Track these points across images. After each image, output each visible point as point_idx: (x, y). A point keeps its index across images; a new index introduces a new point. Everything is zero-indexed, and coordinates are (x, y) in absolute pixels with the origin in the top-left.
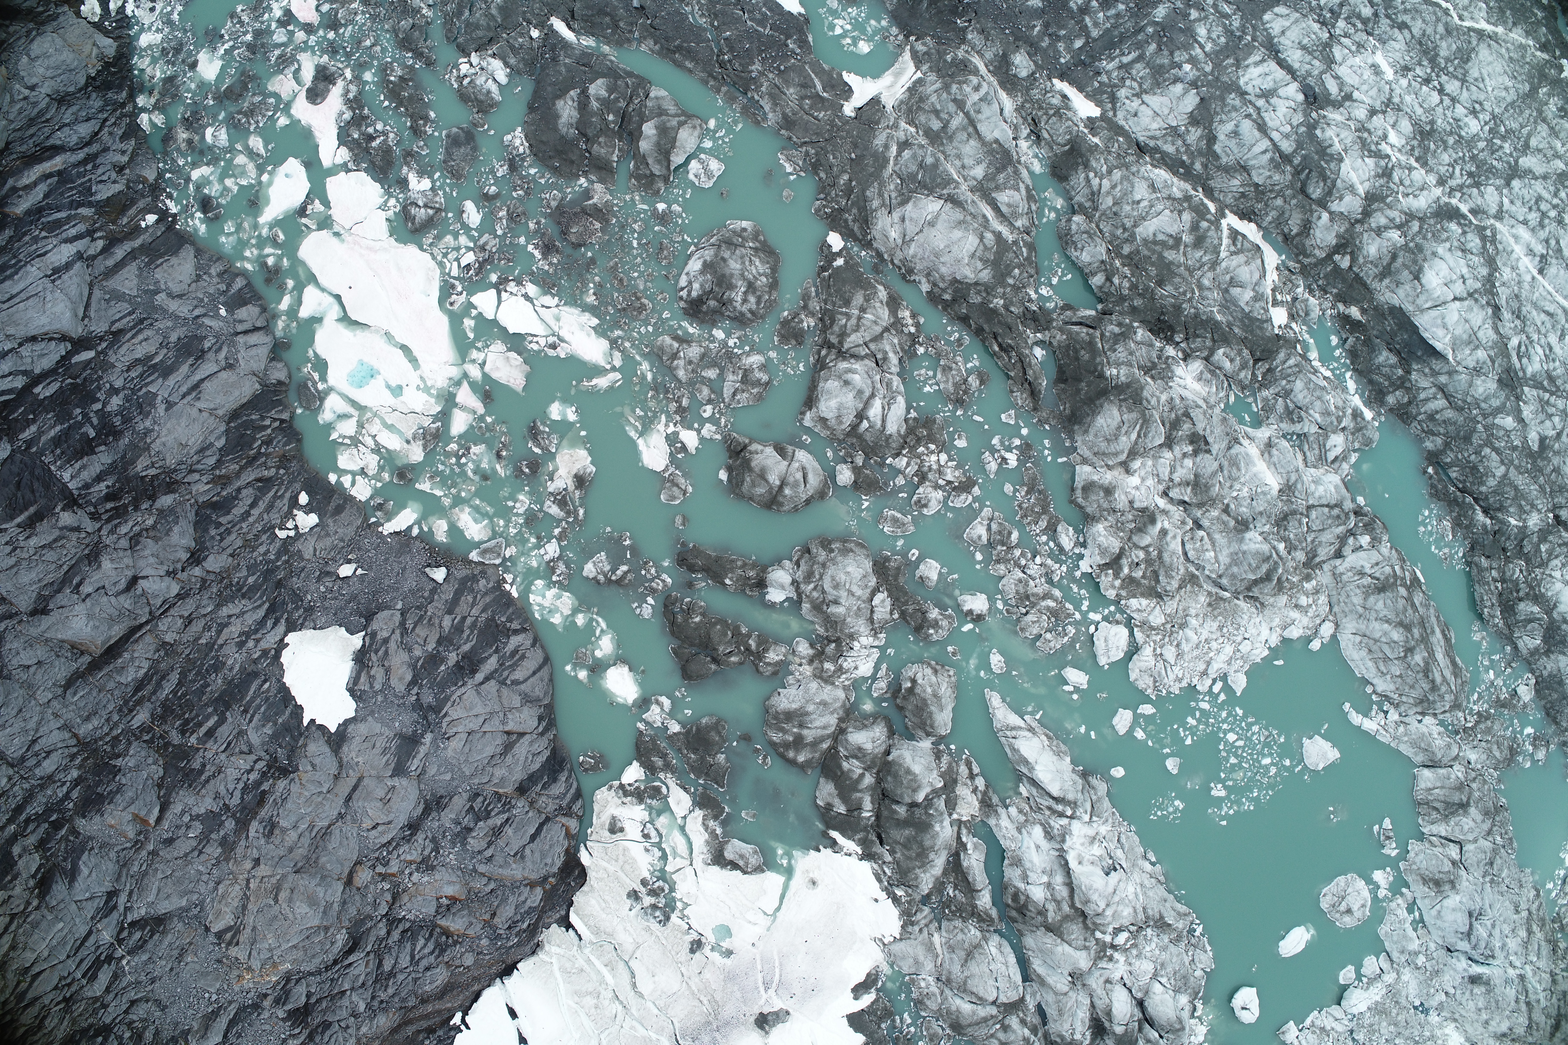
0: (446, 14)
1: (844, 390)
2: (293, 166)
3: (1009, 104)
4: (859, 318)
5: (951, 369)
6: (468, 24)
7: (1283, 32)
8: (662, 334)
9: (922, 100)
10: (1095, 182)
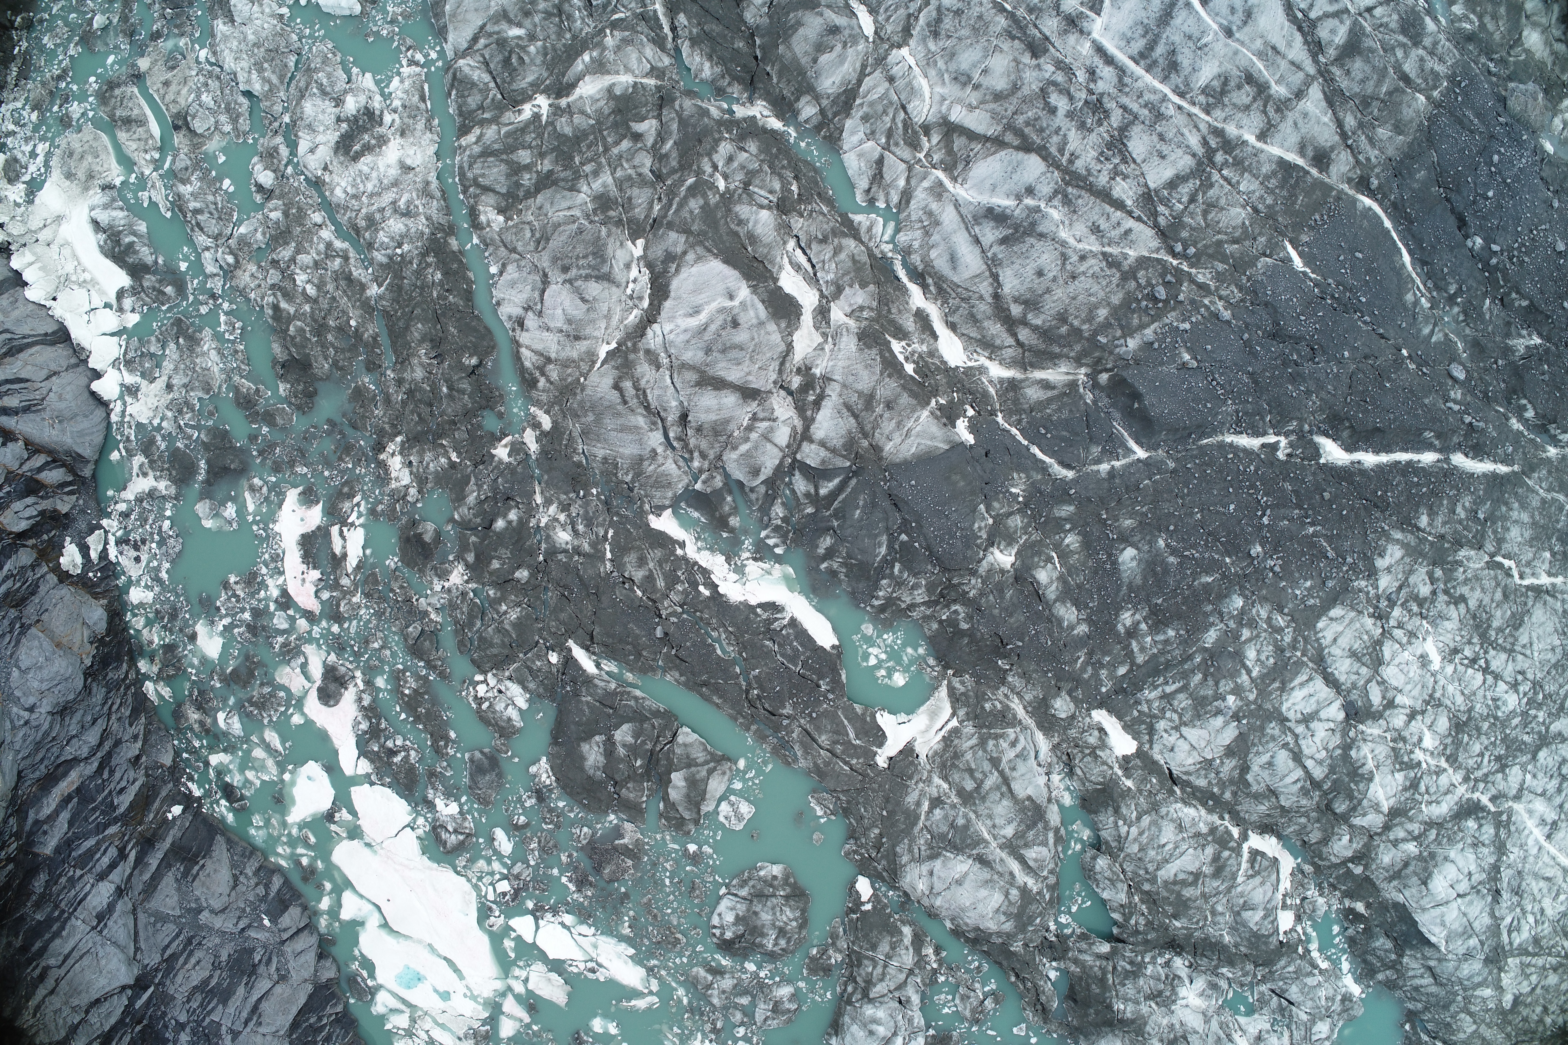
0: (456, 622)
1: (869, 1040)
2: (313, 768)
3: (1043, 744)
4: (885, 967)
5: (969, 997)
6: (481, 638)
7: (1335, 640)
8: (696, 965)
9: (957, 756)
10: (1124, 830)
